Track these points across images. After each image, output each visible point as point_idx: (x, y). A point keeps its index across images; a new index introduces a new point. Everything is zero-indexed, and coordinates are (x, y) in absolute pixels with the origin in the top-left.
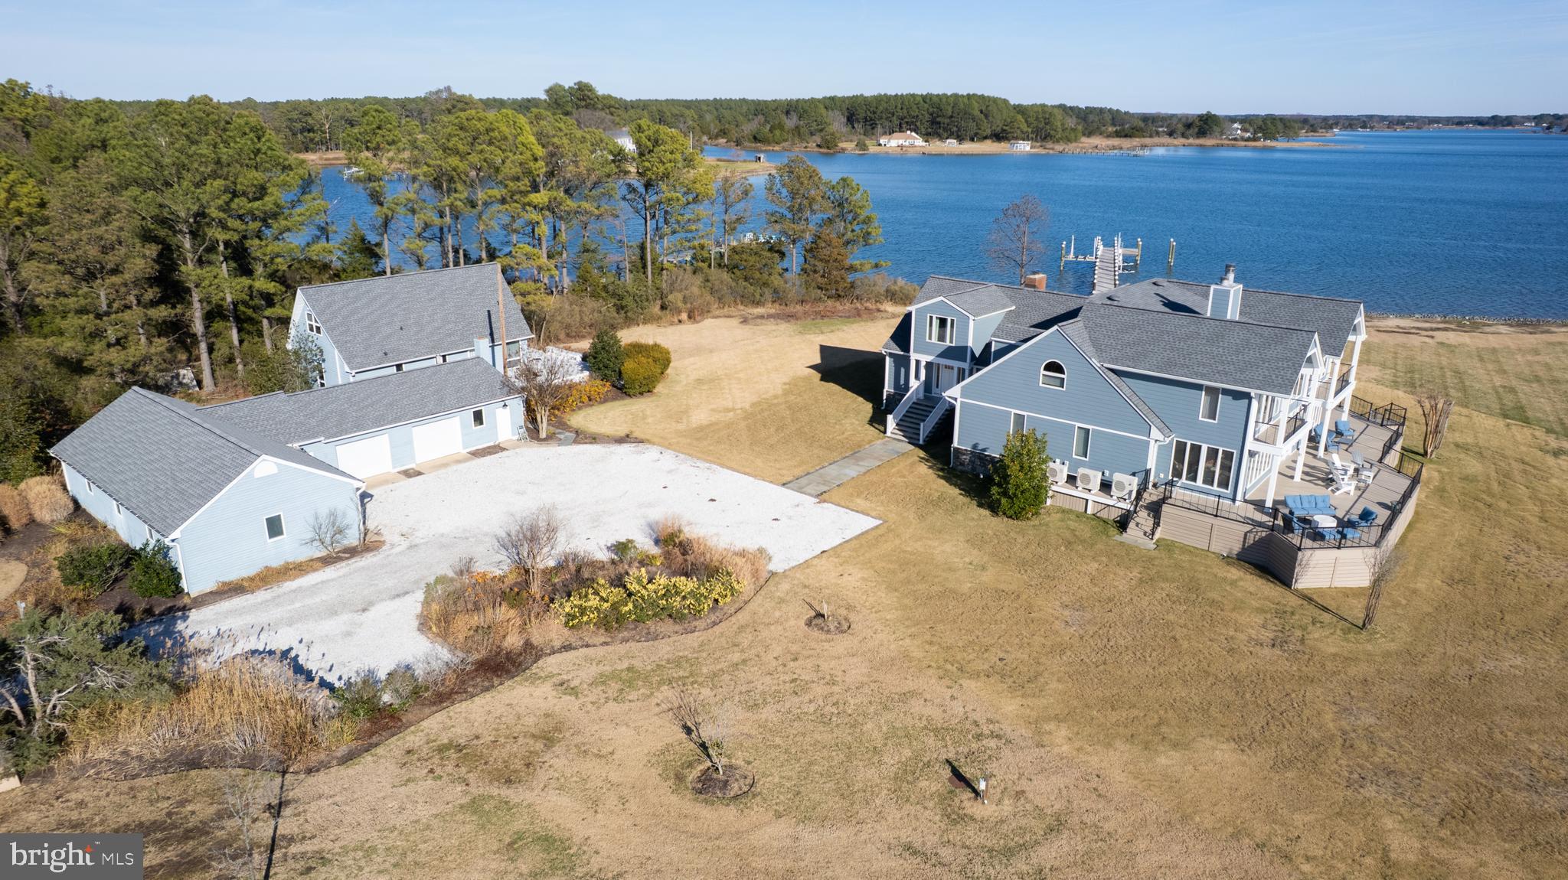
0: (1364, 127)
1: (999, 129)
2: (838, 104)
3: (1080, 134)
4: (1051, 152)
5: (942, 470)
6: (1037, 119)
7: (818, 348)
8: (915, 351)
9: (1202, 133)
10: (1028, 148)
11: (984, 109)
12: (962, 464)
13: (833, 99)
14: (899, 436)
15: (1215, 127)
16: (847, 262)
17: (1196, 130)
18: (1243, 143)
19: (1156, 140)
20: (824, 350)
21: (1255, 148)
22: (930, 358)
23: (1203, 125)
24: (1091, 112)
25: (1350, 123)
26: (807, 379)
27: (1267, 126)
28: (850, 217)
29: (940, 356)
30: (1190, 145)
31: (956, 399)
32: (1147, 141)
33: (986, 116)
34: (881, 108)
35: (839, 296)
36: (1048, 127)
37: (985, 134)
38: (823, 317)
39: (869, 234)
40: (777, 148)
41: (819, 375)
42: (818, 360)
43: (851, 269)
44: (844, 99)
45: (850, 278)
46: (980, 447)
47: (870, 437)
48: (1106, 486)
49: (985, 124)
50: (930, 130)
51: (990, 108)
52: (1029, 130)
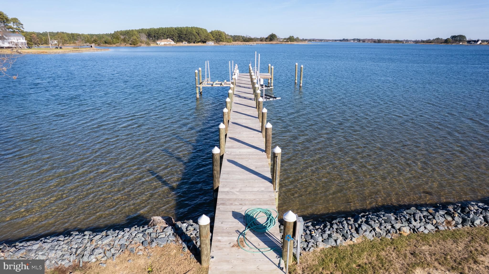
1: (203, 39)
2: (144, 31)
3: (232, 41)
4: (221, 45)
6: (216, 35)
9: (271, 40)
10: (213, 44)
11: (197, 32)
13: (142, 29)
15: (275, 38)
17: (269, 39)
21: (288, 44)
23: (272, 38)
24: (236, 37)
30: (268, 44)
33: (198, 34)
34: (160, 32)
36: (220, 37)
37: (198, 40)
40: (114, 46)
44: (146, 30)
49: (198, 37)
50: (178, 40)
51: (200, 31)
52: (214, 39)
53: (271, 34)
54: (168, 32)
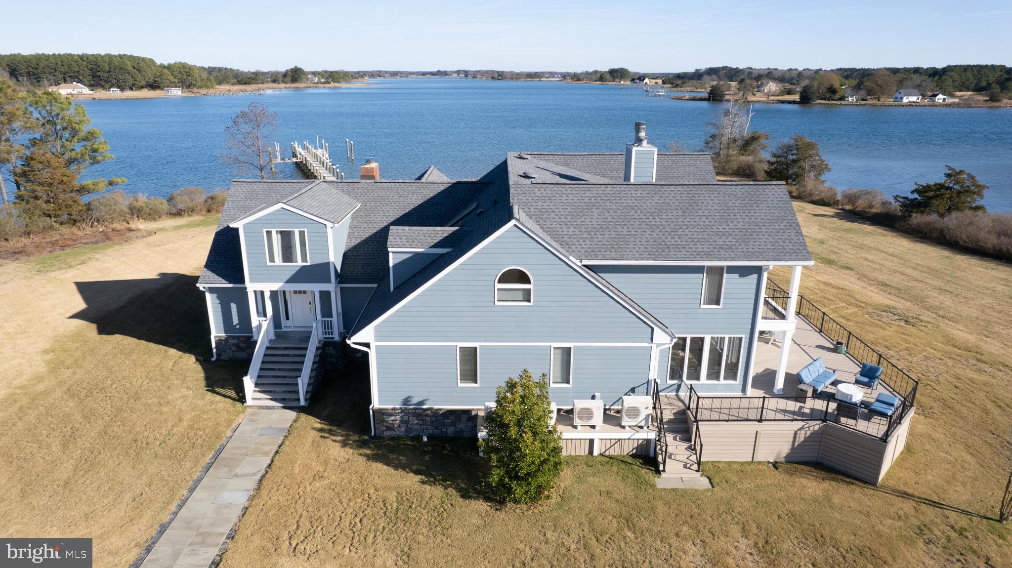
0: (380, 76)
1: (151, 80)
3: (214, 83)
4: (198, 95)
5: (362, 444)
6: (180, 72)
7: (74, 288)
8: (252, 281)
9: (294, 80)
10: (180, 93)
11: (136, 65)
12: (390, 428)
14: (266, 401)
15: (302, 76)
16: (77, 183)
17: (290, 79)
18: (323, 85)
19: (266, 85)
20: (84, 288)
21: (329, 88)
22: (276, 286)
23: (295, 75)
24: (213, 70)
25: (373, 75)
26: (76, 336)
27: (332, 77)
28: (67, 134)
29: (290, 281)
30: (289, 88)
31: (367, 345)
32: (261, 86)
33: (139, 70)
35: (75, 221)
36: (189, 78)
37: (141, 84)
38: (63, 247)
39: (95, 151)
41: (94, 326)
42: (80, 304)
43: (82, 190)
45: (84, 199)
46: (415, 400)
47: (224, 415)
48: (612, 418)
49: (139, 77)
50: (93, 82)
51: (140, 65)
52: (176, 81)
53: (293, 67)
54: (62, 65)
